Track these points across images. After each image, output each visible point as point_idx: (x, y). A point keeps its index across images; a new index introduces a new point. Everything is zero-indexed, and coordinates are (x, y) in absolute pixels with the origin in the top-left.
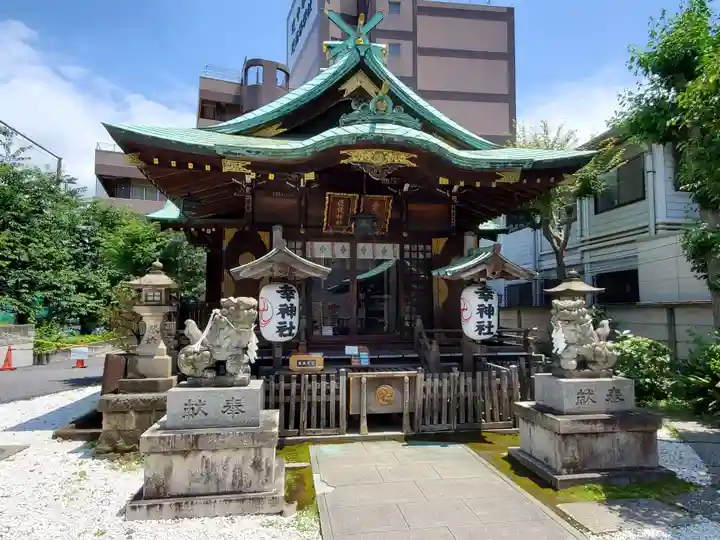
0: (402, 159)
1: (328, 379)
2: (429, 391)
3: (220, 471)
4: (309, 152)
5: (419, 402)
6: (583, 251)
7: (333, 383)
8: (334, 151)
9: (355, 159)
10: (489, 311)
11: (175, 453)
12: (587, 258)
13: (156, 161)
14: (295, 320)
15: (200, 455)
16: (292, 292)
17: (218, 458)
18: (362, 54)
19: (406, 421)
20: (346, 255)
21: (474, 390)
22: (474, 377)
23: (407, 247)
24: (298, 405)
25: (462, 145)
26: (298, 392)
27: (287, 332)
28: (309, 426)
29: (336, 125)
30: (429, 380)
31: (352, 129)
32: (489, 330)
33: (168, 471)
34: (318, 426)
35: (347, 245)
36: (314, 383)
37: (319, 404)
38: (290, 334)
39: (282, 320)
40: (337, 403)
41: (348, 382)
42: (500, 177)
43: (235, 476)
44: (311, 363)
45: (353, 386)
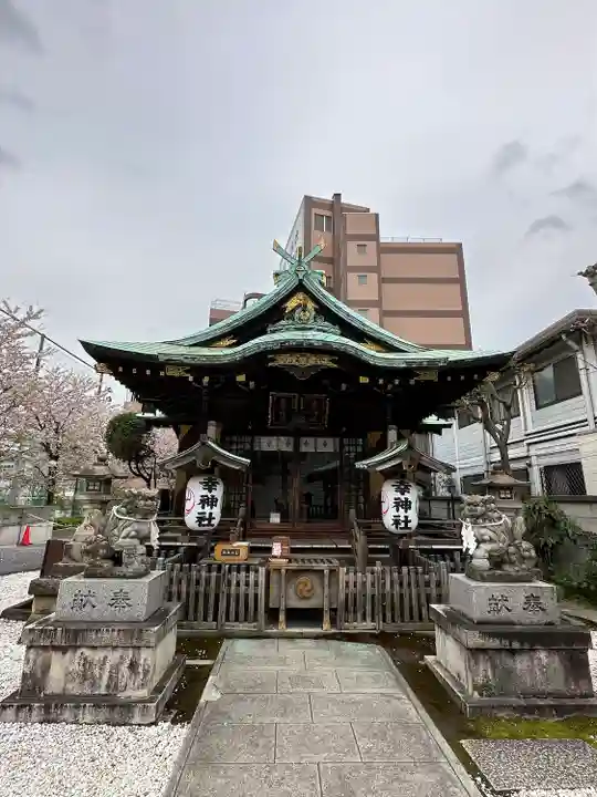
0: (326, 362)
1: (248, 570)
2: (351, 584)
3: (97, 672)
4: (238, 357)
5: (342, 597)
6: (529, 444)
7: (252, 575)
8: (262, 357)
9: (282, 363)
10: (407, 505)
11: (55, 648)
12: (533, 451)
13: (121, 369)
14: (217, 511)
15: (79, 652)
16: (215, 483)
17: (98, 655)
18: (301, 277)
19: (326, 618)
20: (290, 449)
21: (401, 584)
22: (400, 573)
23: (346, 441)
24: (217, 596)
25: (391, 348)
26: (218, 578)
27: (206, 522)
28: (227, 619)
29: (264, 333)
30: (352, 574)
31: (277, 336)
32: (406, 525)
33: (46, 668)
34: (237, 620)
35: (292, 439)
36: (234, 573)
37: (238, 596)
38: (209, 524)
39: (201, 511)
40: (256, 595)
42: (418, 375)
43: (110, 677)
44: (235, 552)
45: (274, 576)
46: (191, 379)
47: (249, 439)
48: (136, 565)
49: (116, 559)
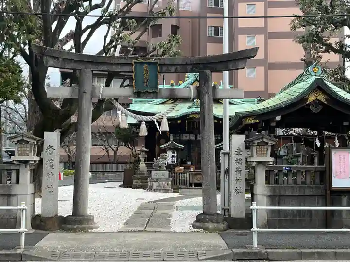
3: (161, 185)
7: (185, 175)
8: (186, 116)
9: (191, 117)
14: (176, 159)
15: (158, 182)
16: (175, 152)
17: (161, 183)
18: (197, 77)
20: (194, 139)
24: (177, 180)
26: (177, 176)
28: (180, 185)
33: (153, 184)
34: (182, 185)
35: (194, 135)
37: (182, 180)
38: (174, 162)
39: (172, 159)
40: (186, 180)
41: (189, 174)
43: (164, 186)
44: (181, 170)
45: (191, 175)
47: (179, 135)
48: (165, 168)
49: (160, 167)
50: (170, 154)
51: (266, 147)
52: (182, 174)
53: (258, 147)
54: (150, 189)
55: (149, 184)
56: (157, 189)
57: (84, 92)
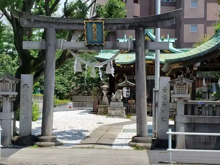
0: (151, 62)
3: (117, 113)
14: (129, 94)
15: (115, 111)
16: (129, 88)
18: (146, 33)
24: (130, 109)
26: (130, 106)
28: (132, 113)
33: (111, 112)
36: (133, 105)
37: (133, 109)
39: (127, 94)
44: (133, 101)
46: (122, 67)
47: (133, 76)
48: (120, 100)
49: (117, 99)
50: (125, 90)
51: (184, 86)
52: (134, 104)
53: (178, 86)
54: (110, 115)
55: (109, 111)
56: (114, 115)
57: (49, 45)
